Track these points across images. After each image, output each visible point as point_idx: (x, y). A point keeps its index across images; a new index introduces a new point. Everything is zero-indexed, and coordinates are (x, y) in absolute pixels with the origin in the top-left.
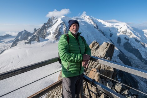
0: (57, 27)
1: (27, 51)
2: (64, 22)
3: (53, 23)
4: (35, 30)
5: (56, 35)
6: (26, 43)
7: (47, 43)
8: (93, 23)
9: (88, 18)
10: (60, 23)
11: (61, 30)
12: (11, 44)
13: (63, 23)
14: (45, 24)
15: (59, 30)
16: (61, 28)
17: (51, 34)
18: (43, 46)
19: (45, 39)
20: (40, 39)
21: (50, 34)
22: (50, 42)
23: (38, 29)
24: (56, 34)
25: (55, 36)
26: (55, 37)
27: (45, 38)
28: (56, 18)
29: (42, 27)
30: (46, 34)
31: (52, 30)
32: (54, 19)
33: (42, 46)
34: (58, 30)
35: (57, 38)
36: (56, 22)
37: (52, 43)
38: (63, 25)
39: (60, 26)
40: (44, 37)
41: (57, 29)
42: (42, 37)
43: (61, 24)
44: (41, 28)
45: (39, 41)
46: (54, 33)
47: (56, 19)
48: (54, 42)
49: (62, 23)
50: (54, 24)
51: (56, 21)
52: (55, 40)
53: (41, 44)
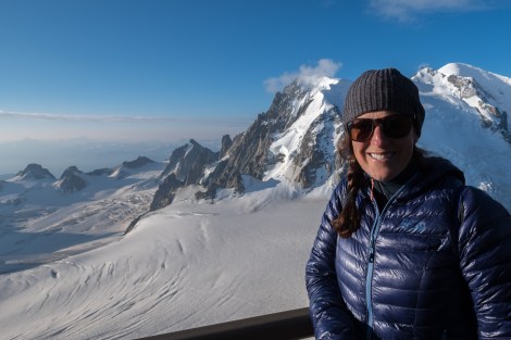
0: (308, 132)
1: (204, 227)
2: (336, 109)
3: (290, 111)
4: (227, 141)
5: (305, 163)
6: (199, 195)
7: (269, 200)
8: (474, 102)
9: (452, 79)
10: (321, 112)
11: (323, 143)
12: (154, 191)
13: (333, 113)
14: (262, 117)
15: (317, 146)
16: (325, 135)
17: (286, 159)
18: (256, 210)
19: (264, 179)
20: (246, 179)
21: (280, 158)
22: (282, 196)
23: (238, 138)
24: (303, 159)
25: (299, 169)
26: (301, 175)
27: (261, 177)
28: (302, 89)
29: (252, 129)
30: (266, 160)
31: (289, 143)
32: (293, 96)
33: (252, 208)
34: (311, 144)
35: (309, 178)
36: (302, 110)
37: (287, 197)
38: (332, 119)
39: (321, 127)
40: (258, 172)
41: (307, 138)
42: (251, 173)
43: (323, 117)
44: (248, 134)
45: (241, 190)
46: (296, 158)
47: (304, 93)
48: (296, 196)
49: (330, 111)
50: (295, 119)
51: (302, 102)
52: (300, 185)
53: (247, 200)
